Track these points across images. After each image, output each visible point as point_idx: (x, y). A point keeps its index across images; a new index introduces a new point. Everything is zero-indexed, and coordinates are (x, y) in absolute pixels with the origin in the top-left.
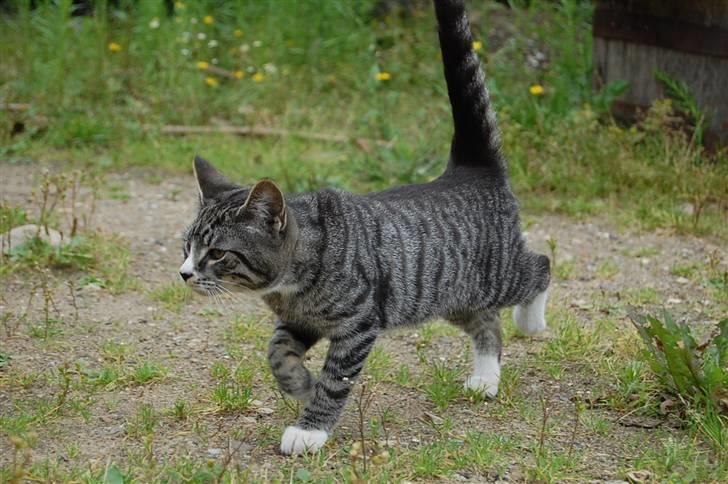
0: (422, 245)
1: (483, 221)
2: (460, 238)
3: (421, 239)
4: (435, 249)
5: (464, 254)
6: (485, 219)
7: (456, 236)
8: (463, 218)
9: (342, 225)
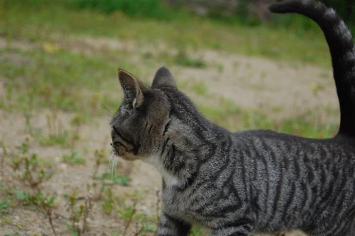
0: (281, 176)
1: (341, 171)
2: (313, 179)
3: (281, 171)
4: (289, 181)
5: (314, 190)
6: (344, 170)
7: (311, 176)
8: (322, 166)
9: (226, 157)
